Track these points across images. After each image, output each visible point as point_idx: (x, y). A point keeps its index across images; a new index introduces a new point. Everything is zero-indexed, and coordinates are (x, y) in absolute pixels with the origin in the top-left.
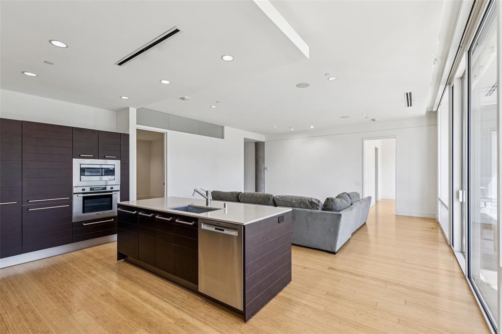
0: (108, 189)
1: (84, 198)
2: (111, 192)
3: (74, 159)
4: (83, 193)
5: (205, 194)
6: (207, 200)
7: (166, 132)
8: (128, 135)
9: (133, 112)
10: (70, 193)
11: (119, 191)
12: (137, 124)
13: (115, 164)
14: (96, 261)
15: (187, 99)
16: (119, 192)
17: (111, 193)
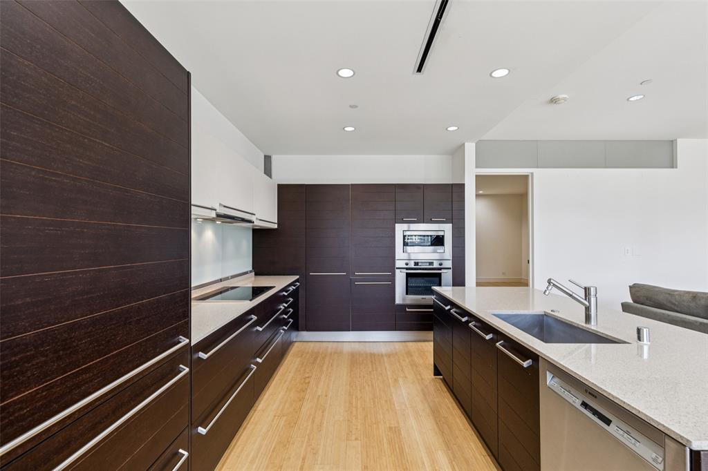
0: (436, 265)
1: (408, 275)
2: (440, 269)
3: (397, 225)
4: (407, 269)
5: (582, 293)
6: (588, 309)
7: (532, 174)
8: (464, 184)
9: (470, 149)
10: (392, 268)
11: (450, 268)
12: (477, 167)
13: (447, 230)
14: (411, 365)
15: (565, 99)
16: (451, 270)
17: (440, 271)
